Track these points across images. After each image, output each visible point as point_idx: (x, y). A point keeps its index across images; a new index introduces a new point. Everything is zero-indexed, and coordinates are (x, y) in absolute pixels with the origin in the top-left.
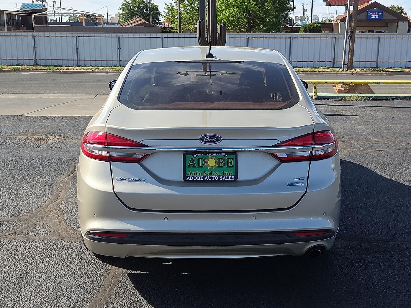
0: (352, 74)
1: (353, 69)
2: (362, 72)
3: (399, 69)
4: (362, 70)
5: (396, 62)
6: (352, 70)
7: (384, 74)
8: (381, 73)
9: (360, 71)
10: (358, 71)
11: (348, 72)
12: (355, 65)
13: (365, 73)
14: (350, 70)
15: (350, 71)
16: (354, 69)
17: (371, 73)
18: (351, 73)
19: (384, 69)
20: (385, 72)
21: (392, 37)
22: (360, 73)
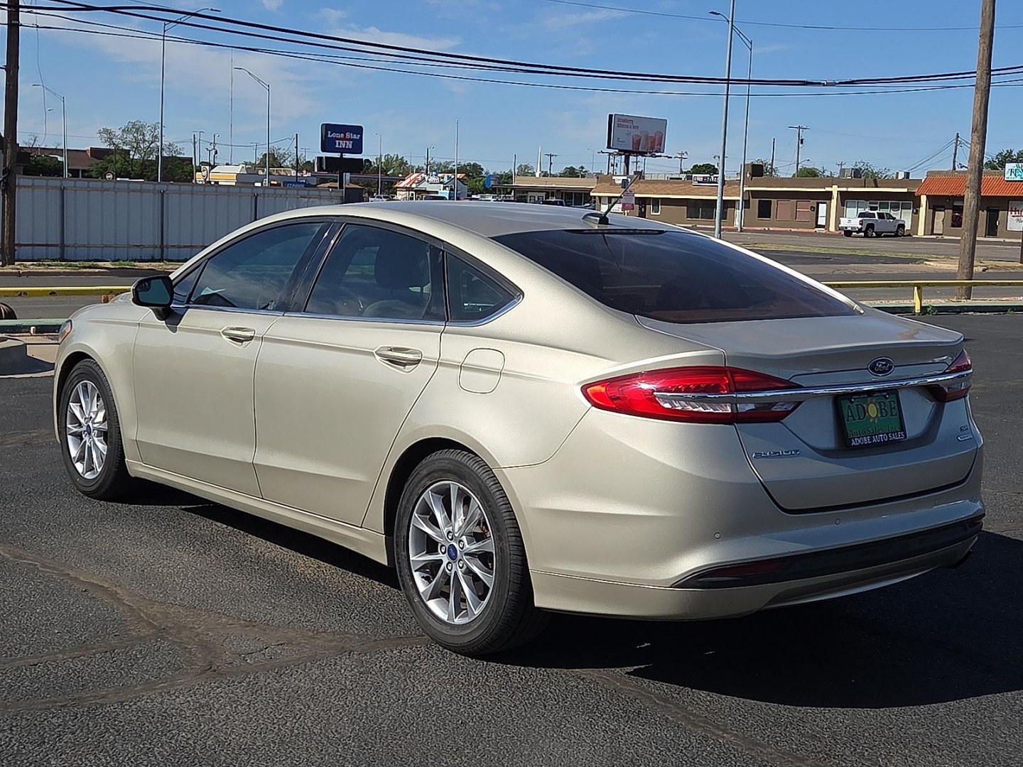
0: (19, 275)
1: (16, 263)
2: (41, 269)
3: (126, 263)
4: (39, 265)
5: (106, 246)
6: (14, 264)
7: (96, 274)
8: (88, 272)
9: (36, 267)
10: (31, 267)
11: (5, 271)
12: (20, 252)
13: (51, 272)
14: (9, 264)
15: (11, 266)
16: (19, 263)
17: (65, 273)
18: (16, 273)
19: (91, 263)
20: (97, 270)
21: (93, 188)
22: (38, 272)
